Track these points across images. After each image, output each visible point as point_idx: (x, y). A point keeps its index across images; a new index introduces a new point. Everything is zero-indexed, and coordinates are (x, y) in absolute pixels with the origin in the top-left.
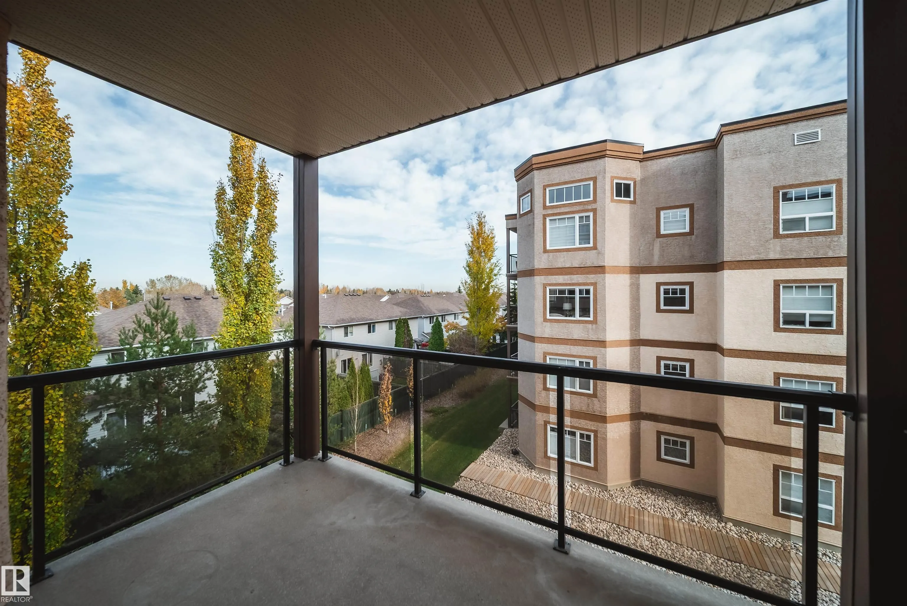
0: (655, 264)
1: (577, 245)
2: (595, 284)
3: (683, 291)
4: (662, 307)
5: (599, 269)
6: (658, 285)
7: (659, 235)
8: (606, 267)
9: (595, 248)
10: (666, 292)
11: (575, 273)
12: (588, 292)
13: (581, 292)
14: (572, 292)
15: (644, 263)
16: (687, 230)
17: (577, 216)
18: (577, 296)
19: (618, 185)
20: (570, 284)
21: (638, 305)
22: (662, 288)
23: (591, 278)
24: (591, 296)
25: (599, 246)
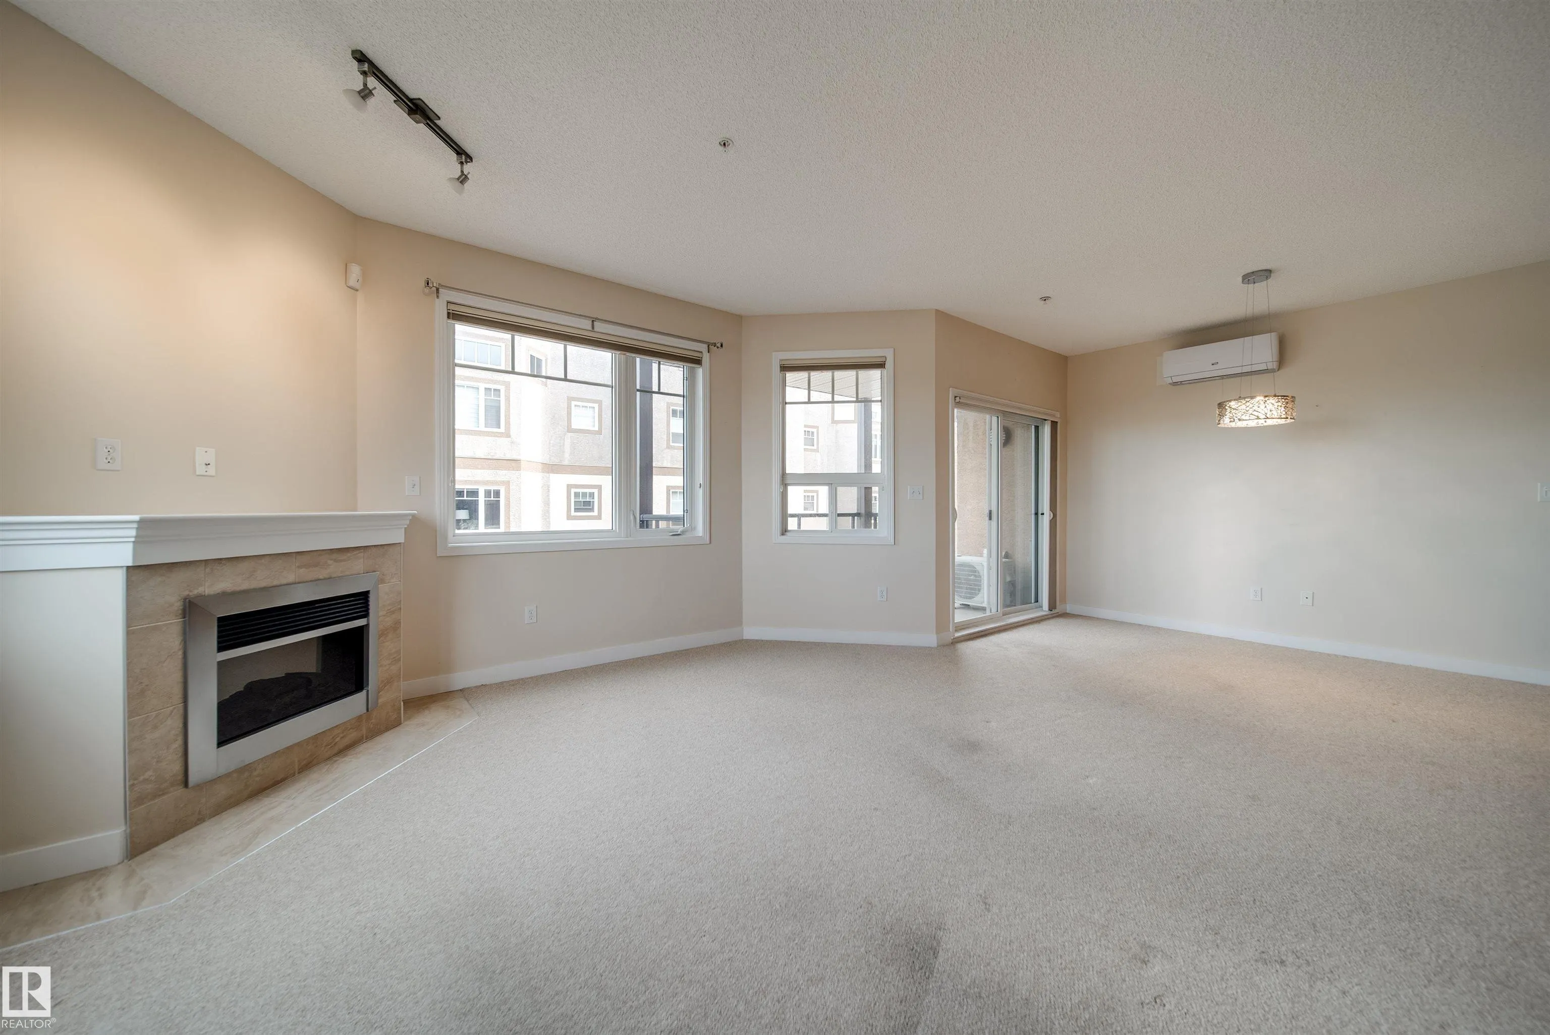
0: (566, 463)
1: (482, 428)
2: (507, 484)
3: (592, 495)
4: (573, 513)
5: (513, 464)
6: (569, 487)
7: (570, 430)
8: (522, 463)
9: (507, 435)
10: (577, 495)
11: (479, 467)
12: (497, 493)
13: (488, 493)
14: (474, 493)
15: (555, 461)
16: (596, 428)
17: (483, 387)
18: (482, 500)
19: (532, 357)
20: (470, 482)
21: (548, 512)
22: (573, 491)
23: (503, 475)
24: (502, 499)
25: (513, 432)
